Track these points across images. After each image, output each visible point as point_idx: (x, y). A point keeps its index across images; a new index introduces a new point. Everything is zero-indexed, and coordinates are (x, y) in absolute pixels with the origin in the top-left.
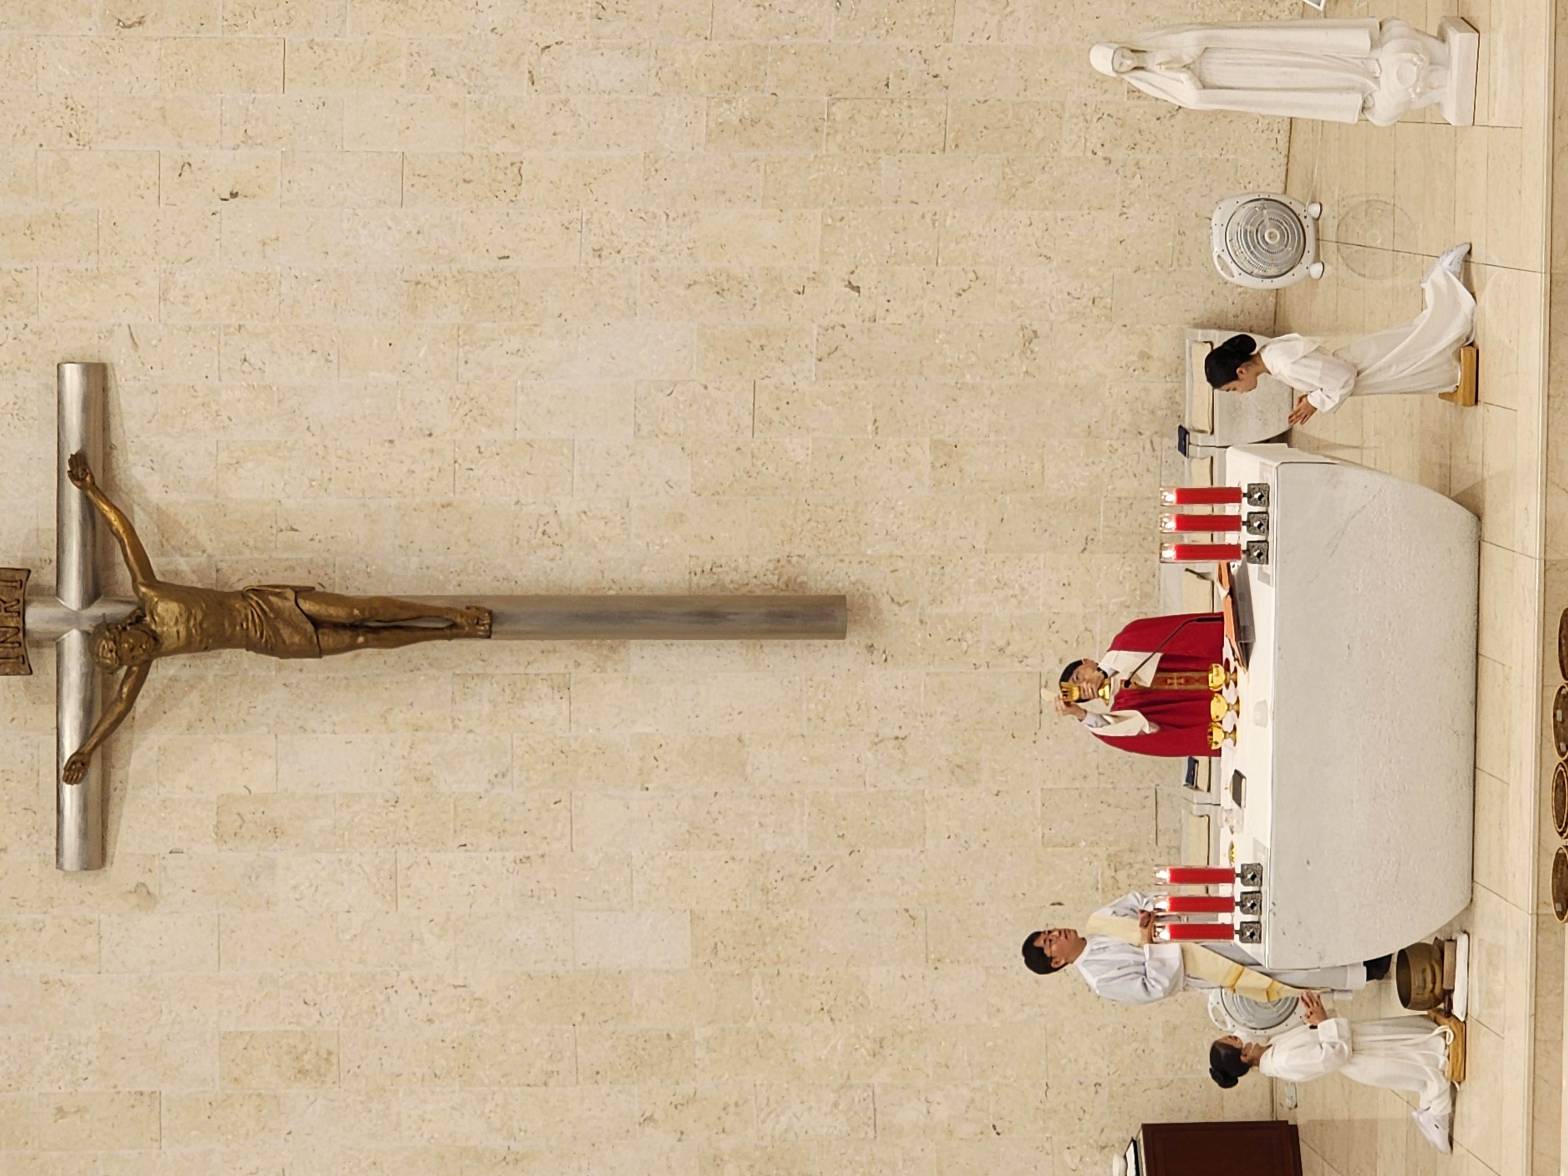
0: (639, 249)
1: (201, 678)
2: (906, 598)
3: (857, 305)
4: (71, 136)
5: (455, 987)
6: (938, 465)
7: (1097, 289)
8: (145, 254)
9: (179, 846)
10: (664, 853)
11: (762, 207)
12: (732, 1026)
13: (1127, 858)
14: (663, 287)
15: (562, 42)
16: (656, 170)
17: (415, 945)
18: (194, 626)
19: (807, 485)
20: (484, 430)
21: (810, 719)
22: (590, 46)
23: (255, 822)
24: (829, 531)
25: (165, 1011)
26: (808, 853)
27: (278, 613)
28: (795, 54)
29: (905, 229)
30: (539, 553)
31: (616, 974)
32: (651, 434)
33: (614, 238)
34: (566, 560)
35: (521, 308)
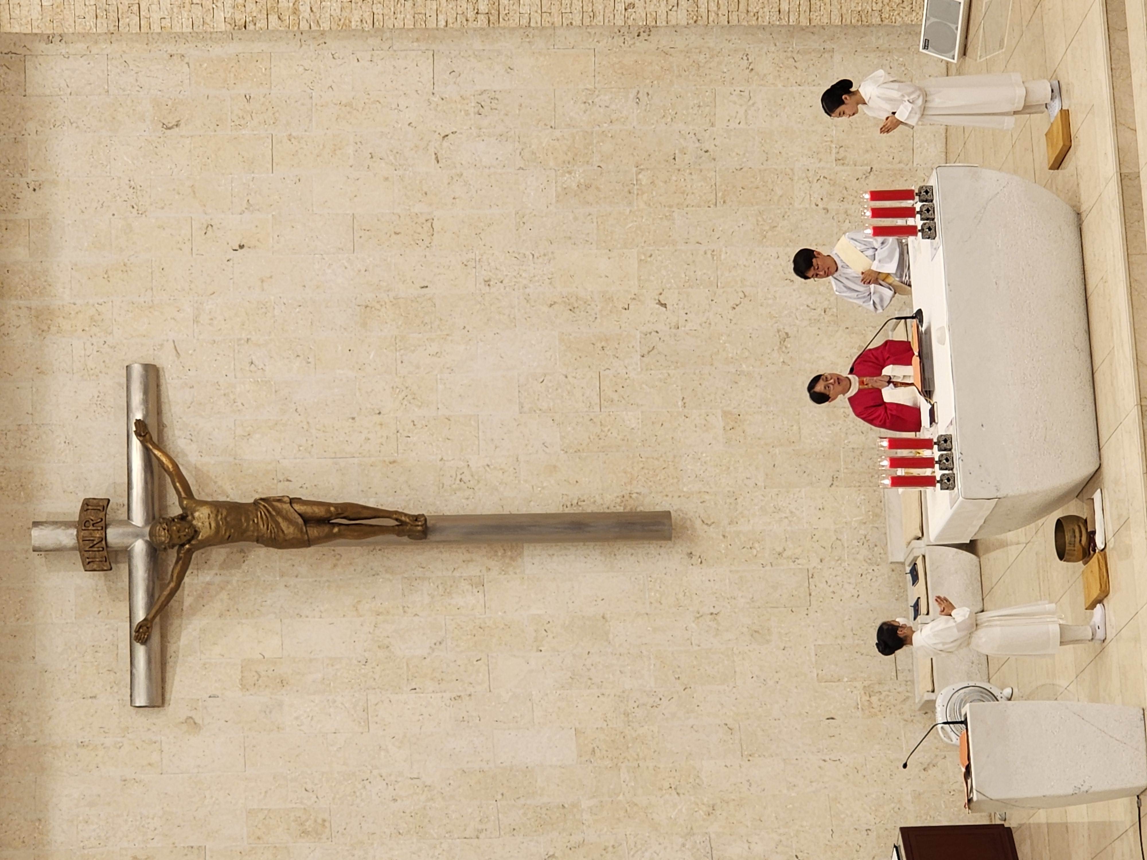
0: (515, 280)
1: (228, 582)
2: (712, 521)
3: (665, 317)
4: (133, 207)
5: (411, 779)
6: (728, 428)
7: (827, 302)
8: (183, 290)
9: (215, 693)
10: (554, 692)
11: (597, 249)
12: (607, 799)
13: (877, 688)
14: (533, 306)
15: (456, 132)
16: (524, 223)
17: (383, 753)
18: (221, 519)
19: (640, 444)
20: (416, 410)
21: (651, 603)
22: (475, 134)
23: (268, 676)
24: (657, 475)
25: (208, 797)
26: (654, 690)
27: (279, 512)
28: (612, 137)
29: (694, 261)
30: (458, 494)
31: (525, 769)
32: (531, 410)
33: (498, 272)
34: (477, 498)
35: (437, 323)
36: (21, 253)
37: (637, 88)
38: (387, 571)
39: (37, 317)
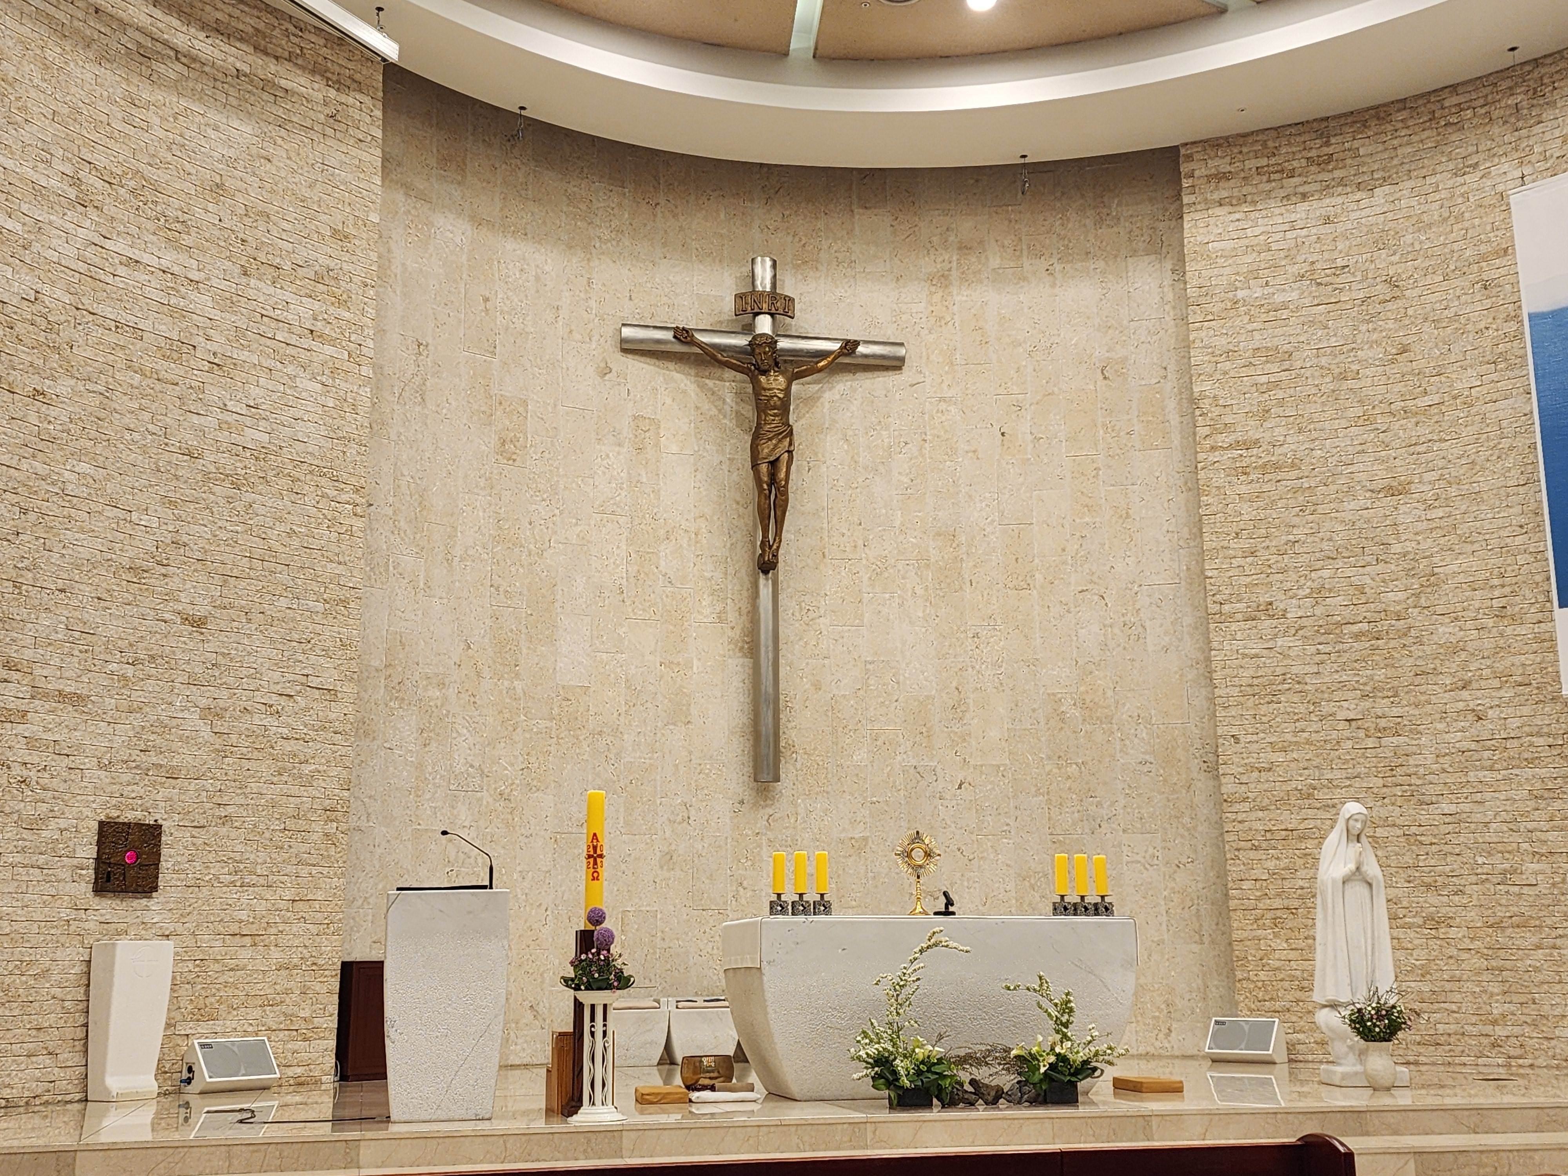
0: (979, 659)
2: (771, 824)
3: (949, 788)
4: (1035, 347)
5: (549, 541)
6: (853, 841)
8: (966, 389)
10: (624, 673)
11: (1008, 729)
12: (522, 705)
14: (956, 674)
15: (1107, 606)
16: (1029, 666)
17: (574, 521)
18: (776, 393)
19: (839, 762)
20: (868, 575)
21: (700, 765)
22: (1106, 622)
23: (644, 438)
24: (812, 777)
25: (540, 371)
26: (622, 761)
27: (780, 441)
28: (1109, 741)
29: (999, 814)
31: (555, 637)
32: (868, 670)
33: (985, 645)
34: (793, 622)
35: (942, 594)
36: (995, 262)
37: (1155, 762)
38: (732, 545)
39: (943, 276)
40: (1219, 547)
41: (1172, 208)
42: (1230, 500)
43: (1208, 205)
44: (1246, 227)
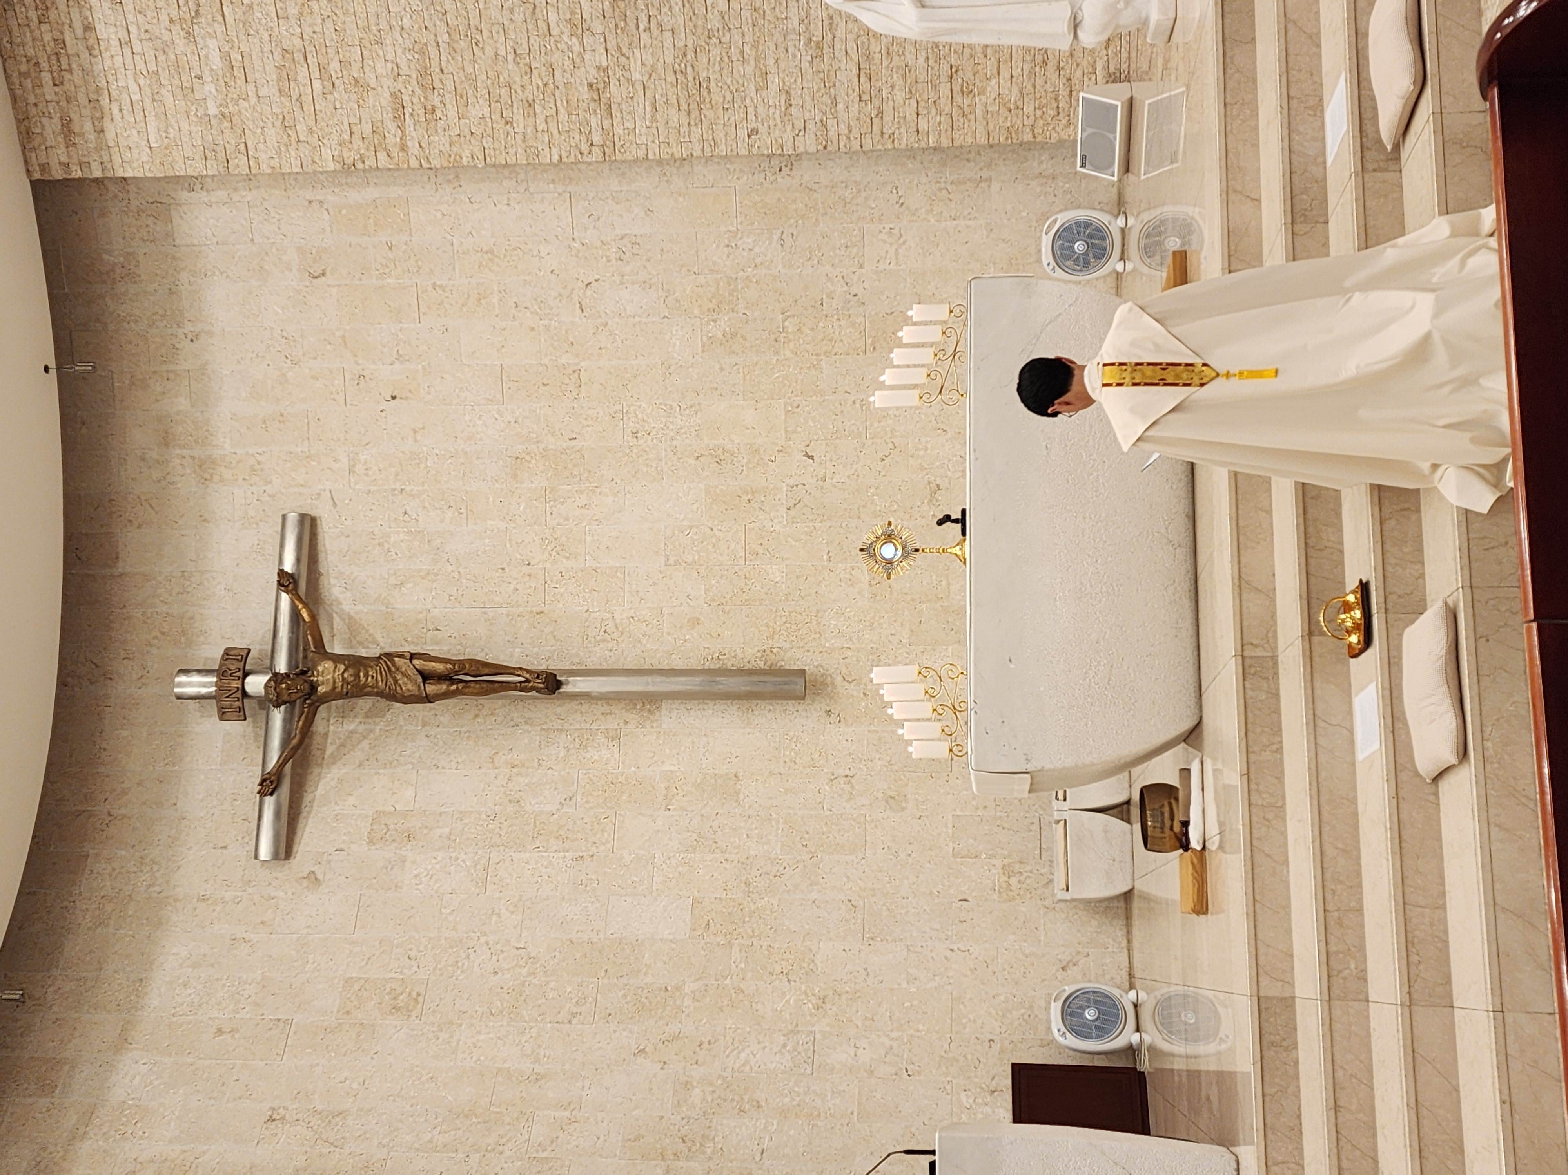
0: (663, 432)
1: (371, 731)
2: (853, 678)
3: (812, 470)
4: (287, 358)
5: (518, 949)
6: (876, 583)
8: (339, 440)
9: (342, 846)
10: (677, 855)
11: (744, 400)
12: (713, 982)
13: (1017, 867)
14: (680, 459)
15: (599, 280)
16: (670, 374)
17: (494, 918)
18: (338, 676)
19: (783, 598)
20: (564, 560)
21: (785, 762)
22: (618, 282)
23: (396, 831)
24: (799, 630)
25: (311, 962)
26: (780, 857)
27: (398, 669)
28: (756, 282)
29: (842, 412)
31: (634, 942)
32: (676, 563)
33: (645, 424)
34: (620, 650)
35: (586, 475)
36: (182, 403)
37: (781, 229)
38: (526, 723)
39: (200, 466)
40: (524, 146)
41: (112, 188)
42: (467, 131)
43: (102, 146)
44: (128, 100)
